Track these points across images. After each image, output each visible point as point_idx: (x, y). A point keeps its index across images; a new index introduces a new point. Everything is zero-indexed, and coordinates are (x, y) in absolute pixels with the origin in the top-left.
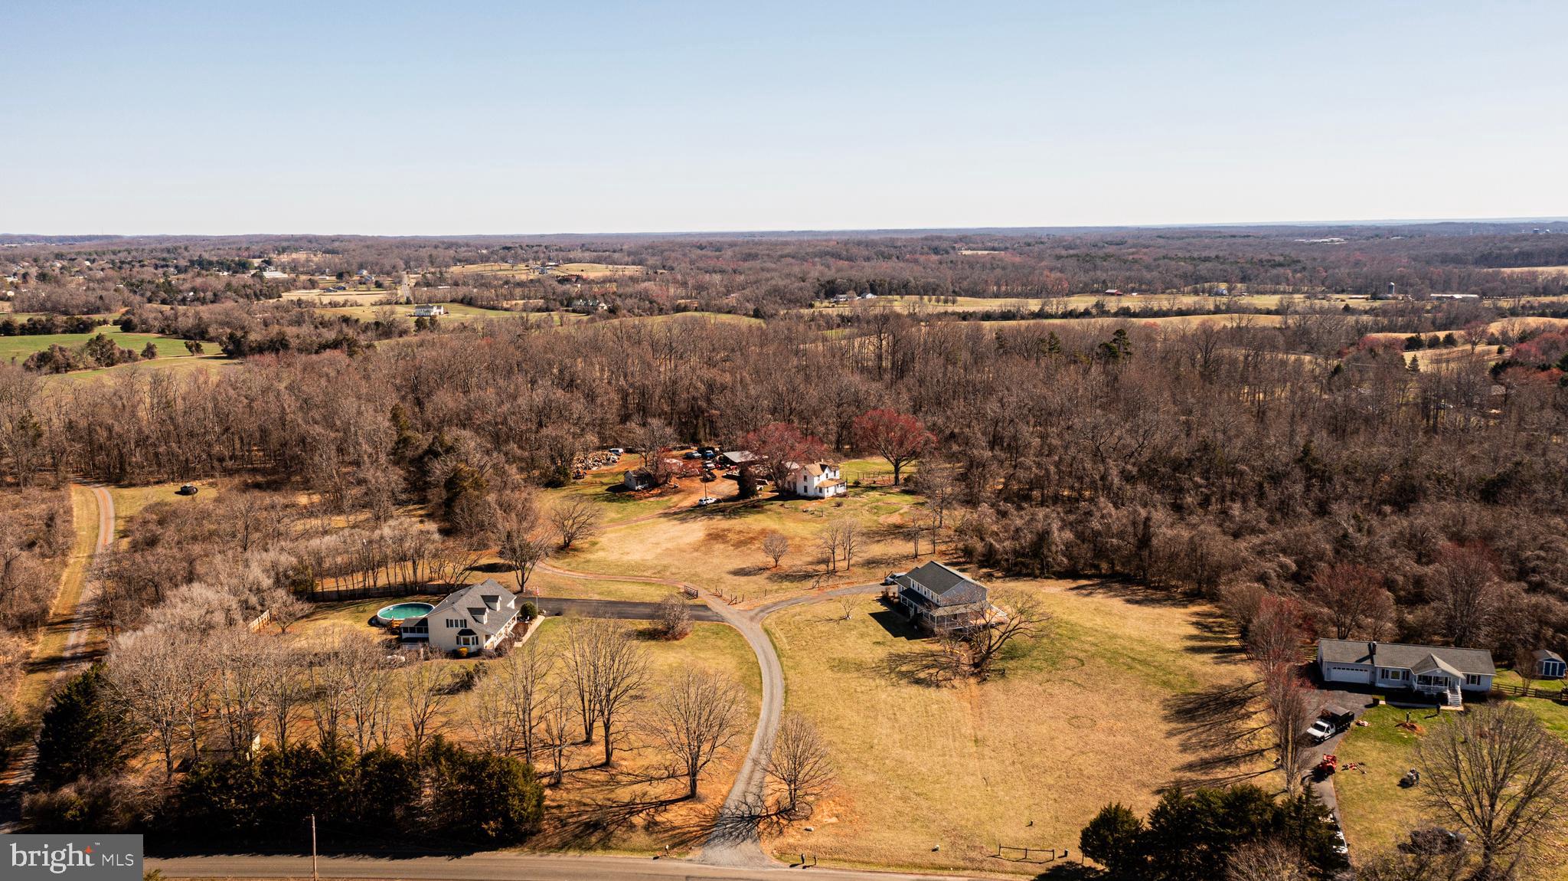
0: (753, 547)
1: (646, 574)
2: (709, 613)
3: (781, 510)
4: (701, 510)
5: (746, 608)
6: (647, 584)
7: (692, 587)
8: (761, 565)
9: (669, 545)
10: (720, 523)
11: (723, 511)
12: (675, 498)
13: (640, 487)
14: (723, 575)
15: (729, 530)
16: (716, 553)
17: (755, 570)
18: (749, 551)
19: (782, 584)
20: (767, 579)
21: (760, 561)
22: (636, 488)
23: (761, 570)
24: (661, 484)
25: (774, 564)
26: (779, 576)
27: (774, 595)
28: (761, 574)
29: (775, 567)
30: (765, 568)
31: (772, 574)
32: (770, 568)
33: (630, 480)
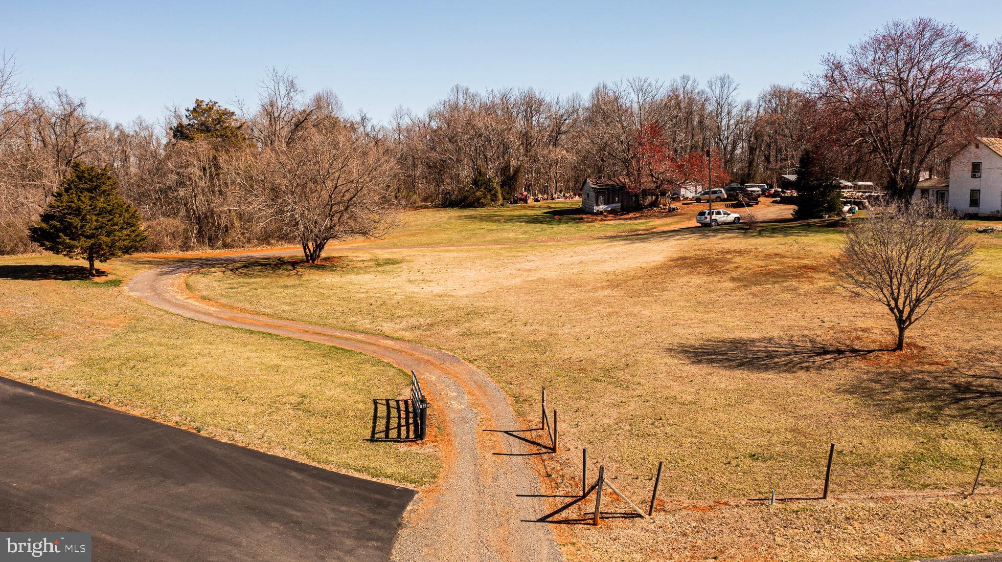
0: (806, 288)
1: (387, 326)
4: (702, 228)
6: (332, 352)
8: (827, 338)
10: (724, 242)
11: (746, 229)
13: (602, 207)
15: (741, 253)
17: (796, 353)
18: (787, 296)
19: (934, 430)
20: (846, 391)
21: (826, 325)
22: (596, 209)
23: (826, 352)
24: (646, 207)
25: (889, 340)
26: (916, 388)
27: (886, 499)
28: (819, 368)
29: (894, 350)
30: (843, 348)
31: (880, 374)
32: (870, 352)
33: (588, 195)
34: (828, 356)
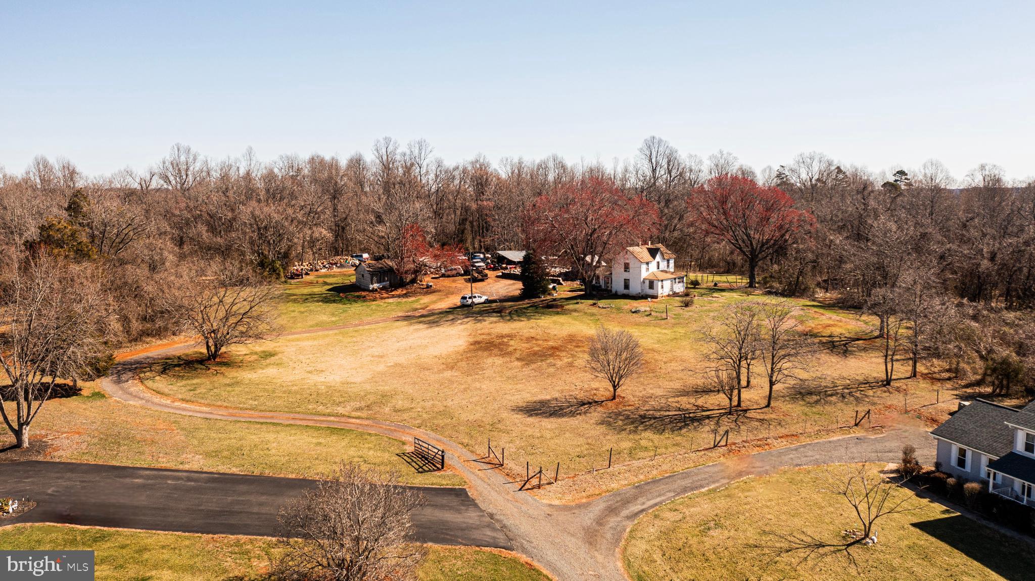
0: (559, 363)
1: (340, 410)
2: (470, 517)
3: (594, 310)
4: (466, 309)
5: (568, 499)
6: (333, 431)
7: (434, 442)
8: (581, 396)
9: (402, 360)
10: (494, 327)
11: (499, 312)
12: (425, 300)
13: (376, 286)
14: (505, 415)
15: (511, 336)
16: (488, 373)
17: (572, 406)
18: (552, 370)
19: (638, 437)
20: (600, 424)
21: (578, 387)
22: (371, 287)
23: (584, 404)
24: (408, 284)
25: (609, 394)
26: (626, 419)
27: (628, 465)
28: (585, 413)
29: (612, 400)
30: (590, 401)
31: (610, 413)
32: (602, 402)
33: (363, 275)
34: (586, 406)
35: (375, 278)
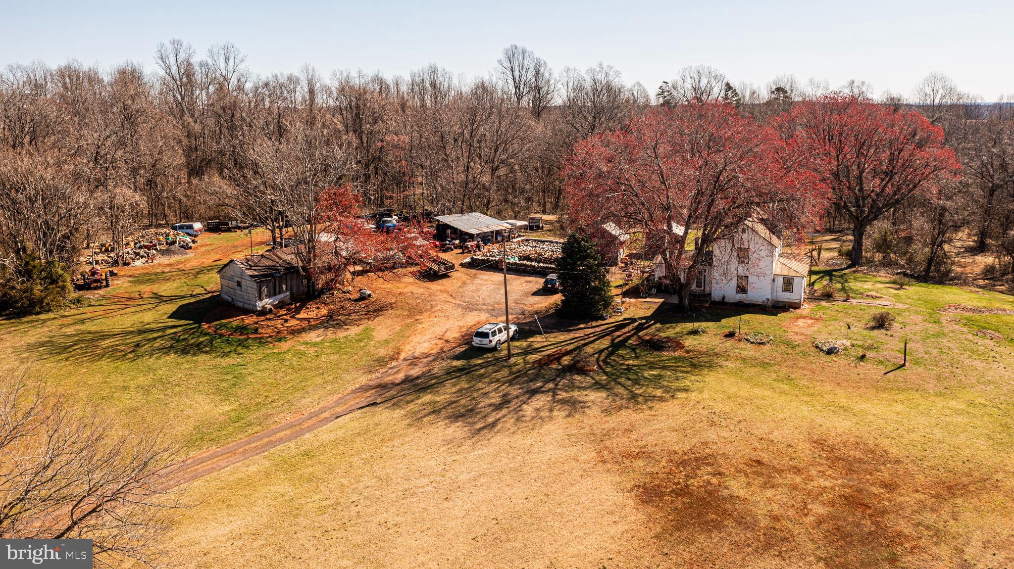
13: (267, 302)
22: (260, 305)
33: (239, 284)
35: (265, 290)
